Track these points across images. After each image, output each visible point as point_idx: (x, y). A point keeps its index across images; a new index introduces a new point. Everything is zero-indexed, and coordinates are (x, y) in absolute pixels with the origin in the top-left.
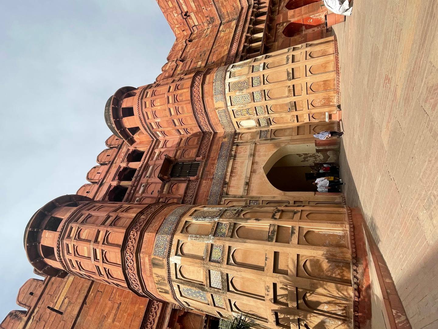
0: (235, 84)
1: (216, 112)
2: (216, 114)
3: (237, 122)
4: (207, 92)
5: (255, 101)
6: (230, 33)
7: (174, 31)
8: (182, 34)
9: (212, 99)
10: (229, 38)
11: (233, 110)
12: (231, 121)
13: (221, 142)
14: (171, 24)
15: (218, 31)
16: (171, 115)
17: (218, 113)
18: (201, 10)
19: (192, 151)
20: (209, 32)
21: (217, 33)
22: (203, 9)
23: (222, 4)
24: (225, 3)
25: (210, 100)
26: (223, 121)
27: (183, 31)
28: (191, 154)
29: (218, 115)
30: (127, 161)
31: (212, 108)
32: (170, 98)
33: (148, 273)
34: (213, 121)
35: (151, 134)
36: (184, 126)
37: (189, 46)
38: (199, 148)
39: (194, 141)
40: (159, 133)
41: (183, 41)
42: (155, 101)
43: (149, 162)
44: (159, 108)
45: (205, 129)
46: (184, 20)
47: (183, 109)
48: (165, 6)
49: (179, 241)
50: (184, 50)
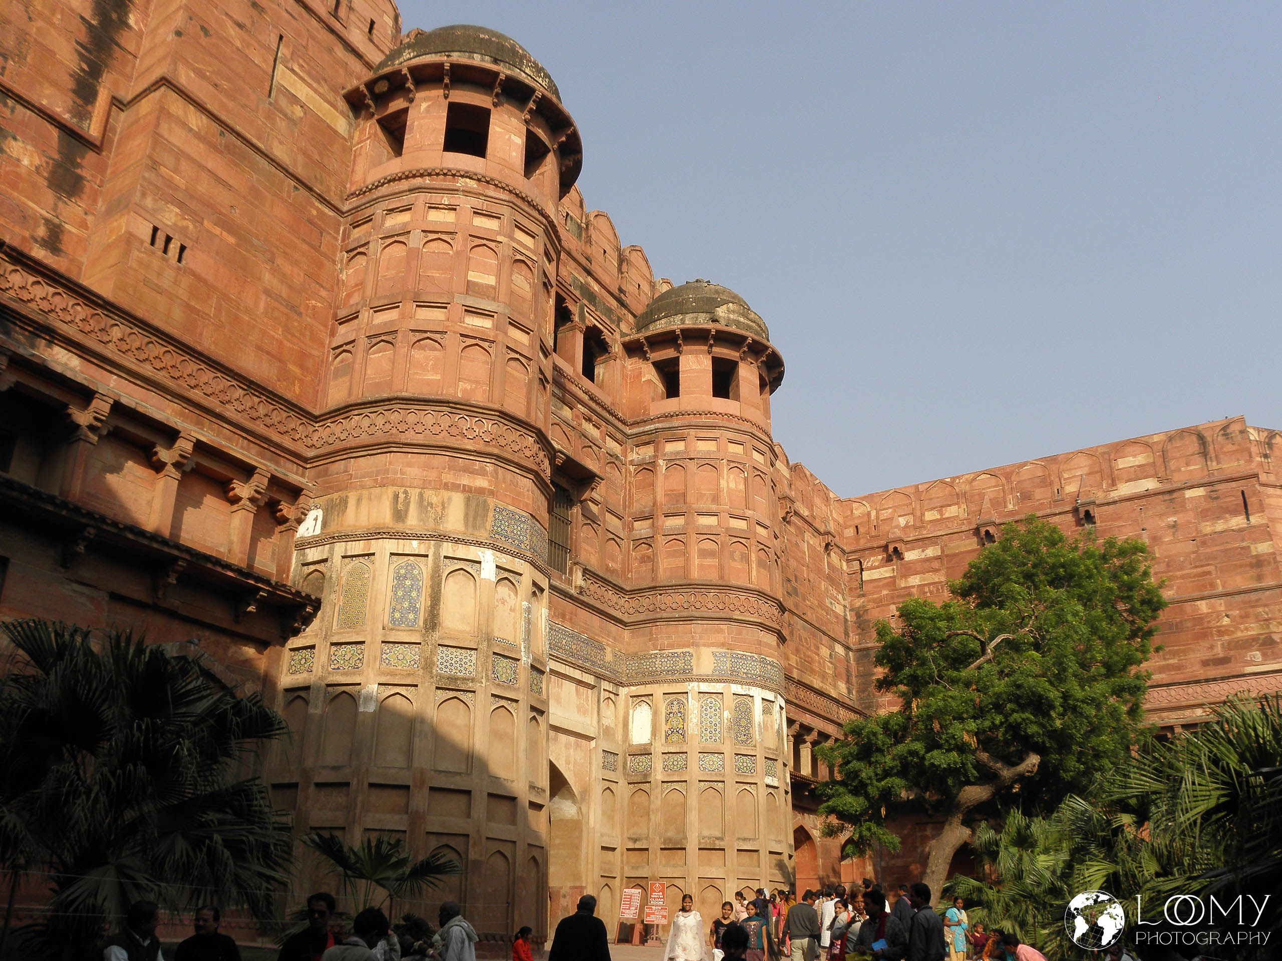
0: (749, 711)
1: (688, 646)
2: (684, 646)
3: (652, 695)
4: (740, 634)
5: (701, 755)
6: (824, 677)
7: (864, 498)
8: (851, 523)
9: (723, 645)
11: (686, 693)
12: (657, 682)
13: (604, 641)
14: (883, 497)
15: (835, 640)
16: (700, 514)
17: (684, 650)
18: (898, 600)
19: (593, 551)
20: (839, 609)
21: (829, 636)
25: (722, 640)
26: (658, 660)
27: (857, 527)
28: (587, 547)
29: (679, 651)
30: (587, 327)
31: (701, 638)
32: (742, 525)
33: (448, 477)
34: (665, 634)
35: (647, 428)
36: (661, 540)
37: (817, 543)
38: (598, 575)
39: (613, 560)
40: (647, 452)
41: (832, 522)
42: (742, 475)
43: (579, 406)
44: (723, 484)
45: (645, 602)
46: (883, 543)
47: (711, 554)
48: (931, 499)
49: (521, 575)
50: (810, 525)
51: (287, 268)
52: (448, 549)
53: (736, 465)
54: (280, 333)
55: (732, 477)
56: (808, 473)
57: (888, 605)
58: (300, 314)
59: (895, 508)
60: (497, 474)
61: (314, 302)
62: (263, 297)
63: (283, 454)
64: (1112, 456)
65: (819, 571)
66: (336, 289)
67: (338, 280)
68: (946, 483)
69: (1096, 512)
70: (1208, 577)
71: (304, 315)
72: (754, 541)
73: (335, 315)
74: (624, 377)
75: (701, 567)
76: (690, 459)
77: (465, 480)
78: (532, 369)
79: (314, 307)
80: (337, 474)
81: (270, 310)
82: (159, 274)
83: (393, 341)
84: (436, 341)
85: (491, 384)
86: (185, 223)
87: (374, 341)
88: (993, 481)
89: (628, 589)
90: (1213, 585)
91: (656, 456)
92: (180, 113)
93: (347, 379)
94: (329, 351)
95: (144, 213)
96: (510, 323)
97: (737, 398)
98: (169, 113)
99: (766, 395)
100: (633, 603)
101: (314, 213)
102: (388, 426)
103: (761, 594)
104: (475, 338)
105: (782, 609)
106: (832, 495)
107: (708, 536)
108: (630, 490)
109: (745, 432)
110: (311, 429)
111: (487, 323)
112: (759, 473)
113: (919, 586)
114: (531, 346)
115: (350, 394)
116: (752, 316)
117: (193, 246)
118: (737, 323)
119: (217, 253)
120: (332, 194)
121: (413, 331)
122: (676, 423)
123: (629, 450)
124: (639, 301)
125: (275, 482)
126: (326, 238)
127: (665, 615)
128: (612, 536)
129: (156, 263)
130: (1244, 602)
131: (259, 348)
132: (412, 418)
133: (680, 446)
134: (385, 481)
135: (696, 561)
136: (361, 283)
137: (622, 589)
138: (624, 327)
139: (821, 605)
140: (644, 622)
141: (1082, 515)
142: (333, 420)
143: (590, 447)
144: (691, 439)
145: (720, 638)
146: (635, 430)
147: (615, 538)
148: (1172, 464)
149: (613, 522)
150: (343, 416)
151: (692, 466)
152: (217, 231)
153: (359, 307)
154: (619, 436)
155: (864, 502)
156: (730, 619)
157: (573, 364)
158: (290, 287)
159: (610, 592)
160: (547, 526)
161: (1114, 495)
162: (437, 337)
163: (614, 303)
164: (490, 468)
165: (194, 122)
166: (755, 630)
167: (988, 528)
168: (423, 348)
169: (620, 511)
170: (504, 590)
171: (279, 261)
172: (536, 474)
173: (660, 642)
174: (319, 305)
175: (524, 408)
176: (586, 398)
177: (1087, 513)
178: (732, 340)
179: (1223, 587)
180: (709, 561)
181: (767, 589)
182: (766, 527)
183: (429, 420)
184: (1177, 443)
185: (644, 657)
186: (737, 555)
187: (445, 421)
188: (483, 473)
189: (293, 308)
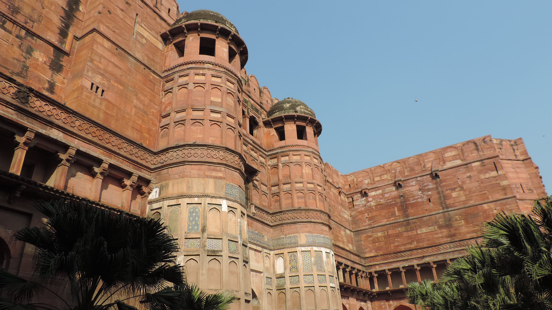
0: (321, 257)
1: (296, 233)
2: (294, 233)
3: (283, 253)
4: (315, 227)
5: (305, 276)
6: (343, 242)
7: (351, 174)
8: (347, 184)
9: (309, 232)
10: (339, 241)
11: (297, 252)
12: (285, 248)
13: (264, 234)
14: (358, 173)
15: (345, 228)
16: (296, 183)
17: (294, 235)
18: (367, 211)
19: (257, 199)
20: (346, 216)
21: (344, 227)
22: (368, 215)
23: (370, 237)
24: (370, 239)
26: (285, 239)
27: (350, 185)
28: (255, 198)
29: (292, 235)
30: (250, 116)
31: (300, 230)
32: (312, 186)
33: (208, 173)
34: (286, 229)
35: (274, 152)
36: (282, 194)
37: (336, 192)
38: (260, 208)
39: (265, 202)
40: (275, 161)
41: (340, 184)
42: (310, 167)
43: (249, 145)
44: (304, 171)
45: (278, 217)
46: (360, 190)
47: (302, 198)
48: (376, 173)
49: (237, 209)
50: (333, 185)
51: (142, 98)
52: (209, 200)
53: (309, 164)
54: (140, 122)
55: (307, 168)
56: (330, 166)
57: (364, 213)
58: (148, 115)
59: (363, 177)
60: (226, 171)
61: (152, 110)
62: (134, 109)
63: (143, 168)
64: (443, 153)
65: (338, 202)
66: (161, 105)
67: (161, 102)
68: (381, 167)
69: (439, 173)
70: (485, 195)
71: (149, 115)
72: (317, 192)
73: (161, 115)
74: (264, 134)
75: (298, 203)
76: (291, 163)
77: (214, 174)
78: (236, 132)
79: (153, 112)
80: (164, 174)
81: (136, 114)
82: (94, 100)
83: (184, 123)
84: (200, 123)
85: (222, 138)
86: (104, 82)
87: (177, 124)
88: (399, 165)
89: (271, 213)
90: (488, 198)
91: (278, 162)
92: (101, 41)
93: (167, 138)
94: (159, 128)
95: (88, 78)
96: (227, 115)
97: (306, 139)
98: (97, 41)
99: (316, 138)
100: (274, 218)
101: (152, 77)
102: (184, 155)
103: (321, 211)
104: (215, 121)
105: (329, 217)
106: (339, 174)
107: (300, 191)
108: (269, 175)
109: (310, 152)
110: (153, 157)
111: (219, 116)
112: (316, 166)
113: (375, 205)
114: (235, 123)
115: (168, 144)
116: (309, 110)
117: (107, 90)
118: (305, 113)
119: (116, 93)
120: (158, 70)
121: (191, 119)
122: (284, 150)
123: (268, 161)
124: (267, 107)
125: (140, 178)
126: (156, 87)
127: (286, 222)
128: (264, 193)
129: (93, 97)
130: (501, 204)
131: (133, 128)
132: (193, 152)
133: (287, 158)
134: (184, 176)
135: (296, 200)
136: (171, 103)
137: (269, 213)
138: (263, 116)
139: (340, 215)
140: (278, 225)
141: (434, 175)
142: (162, 154)
143: (254, 160)
144: (291, 155)
145: (308, 229)
146: (270, 153)
147: (265, 194)
148: (466, 154)
149: (264, 188)
150: (166, 152)
151: (291, 165)
152: (116, 84)
153: (170, 112)
154: (264, 156)
155: (351, 176)
156: (311, 222)
157: (246, 130)
158: (144, 105)
159: (265, 214)
160: (244, 190)
161: (445, 167)
162: (201, 121)
163: (259, 108)
164: (223, 169)
165: (106, 45)
166: (320, 225)
167: (399, 182)
168: (196, 126)
169: (266, 184)
170: (231, 215)
171: (139, 95)
172: (240, 170)
173: (285, 232)
174: (155, 111)
175: (234, 146)
176: (251, 142)
177: (436, 174)
178: (303, 119)
179: (492, 199)
180: (301, 200)
181: (323, 210)
182: (321, 186)
183: (199, 152)
184: (466, 146)
185: (279, 239)
186: (311, 197)
187: (205, 152)
188: (221, 171)
189: (145, 112)
